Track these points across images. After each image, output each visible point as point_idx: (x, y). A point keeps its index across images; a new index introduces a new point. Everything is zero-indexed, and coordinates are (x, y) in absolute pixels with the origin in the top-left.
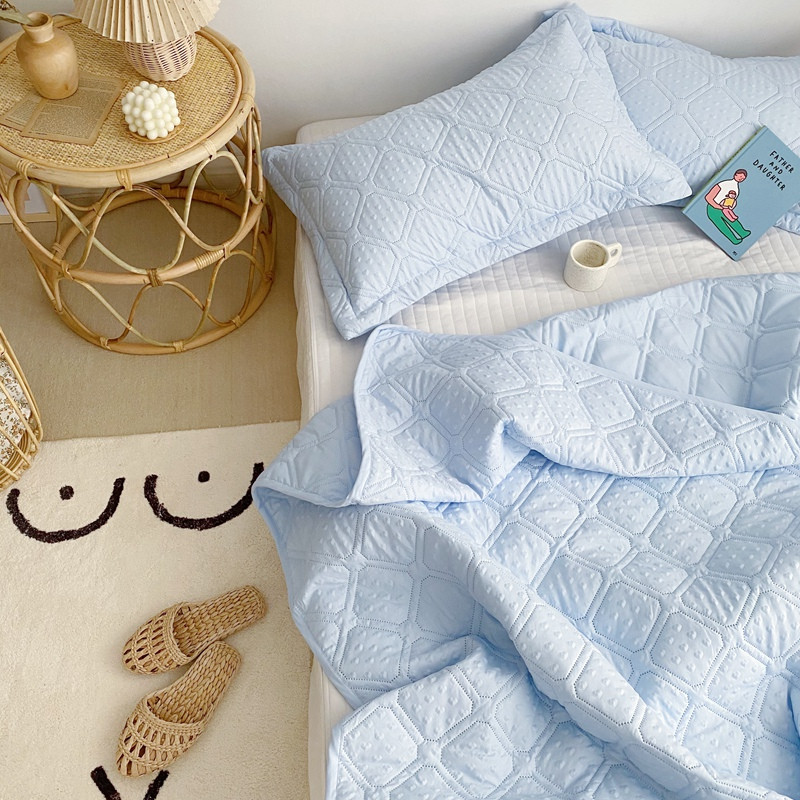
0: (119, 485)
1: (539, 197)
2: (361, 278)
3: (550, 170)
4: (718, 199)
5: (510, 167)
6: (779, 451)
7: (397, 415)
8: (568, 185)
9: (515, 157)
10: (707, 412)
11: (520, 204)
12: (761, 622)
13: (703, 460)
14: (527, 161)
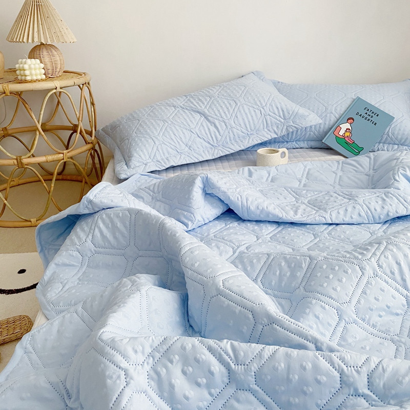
1: (236, 122)
4: (341, 133)
5: (219, 108)
6: (394, 205)
8: (252, 116)
9: (222, 104)
10: (342, 194)
11: (226, 125)
12: (390, 257)
13: (342, 212)
14: (228, 105)
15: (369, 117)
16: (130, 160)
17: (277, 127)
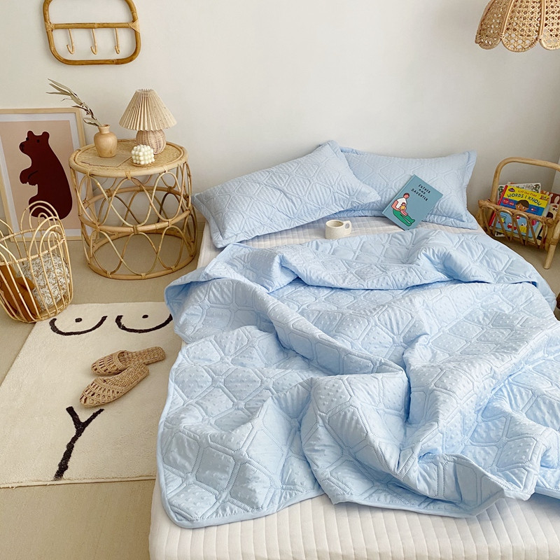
0: (104, 318)
1: (310, 198)
2: (227, 225)
3: (314, 186)
4: (398, 207)
5: (296, 186)
6: (412, 277)
7: (236, 268)
8: (323, 194)
9: (298, 182)
11: (301, 200)
12: (386, 315)
13: (375, 282)
14: (303, 184)
15: (422, 194)
16: (224, 232)
17: (344, 202)
